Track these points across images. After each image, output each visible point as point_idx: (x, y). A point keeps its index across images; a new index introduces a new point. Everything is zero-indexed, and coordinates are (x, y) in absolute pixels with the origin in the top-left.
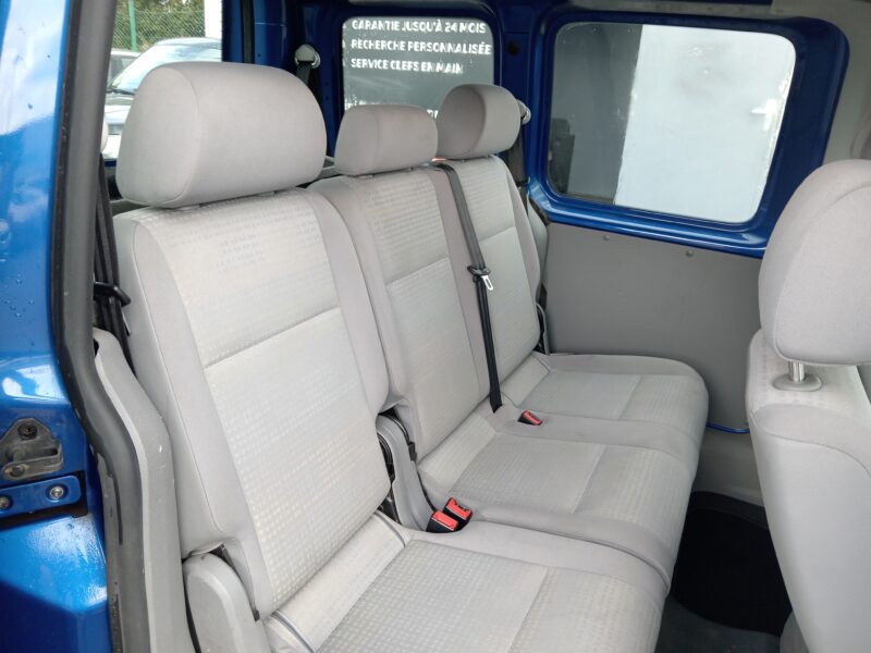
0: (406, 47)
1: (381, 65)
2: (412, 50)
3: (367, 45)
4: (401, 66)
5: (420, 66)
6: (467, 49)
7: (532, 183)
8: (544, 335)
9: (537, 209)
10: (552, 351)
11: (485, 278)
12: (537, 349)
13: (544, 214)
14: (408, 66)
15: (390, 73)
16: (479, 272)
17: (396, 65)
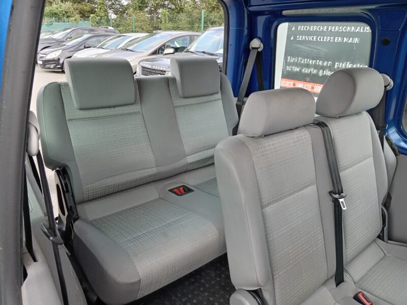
0: (328, 29)
1: (313, 38)
2: (331, 30)
3: (306, 28)
4: (323, 39)
5: (334, 39)
6: (364, 30)
7: (389, 128)
8: (385, 228)
9: (391, 145)
10: (390, 238)
11: (341, 200)
12: (379, 237)
13: (396, 148)
14: (327, 39)
15: (317, 43)
16: (337, 196)
17: (321, 39)
